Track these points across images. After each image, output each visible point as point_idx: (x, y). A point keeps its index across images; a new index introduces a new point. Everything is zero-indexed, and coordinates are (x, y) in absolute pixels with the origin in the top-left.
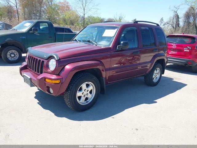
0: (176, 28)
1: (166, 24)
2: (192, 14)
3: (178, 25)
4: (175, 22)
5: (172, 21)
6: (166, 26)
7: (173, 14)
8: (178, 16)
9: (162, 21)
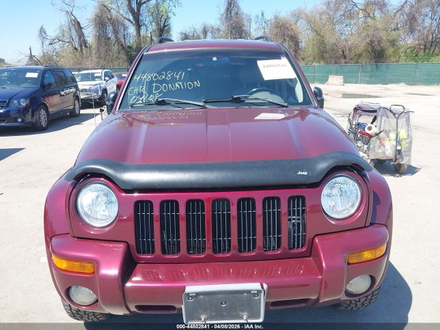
0: (81, 49)
1: (56, 41)
2: (110, 20)
3: (83, 43)
4: (77, 38)
5: (67, 35)
6: (57, 46)
7: (66, 18)
8: (78, 23)
9: (43, 34)
